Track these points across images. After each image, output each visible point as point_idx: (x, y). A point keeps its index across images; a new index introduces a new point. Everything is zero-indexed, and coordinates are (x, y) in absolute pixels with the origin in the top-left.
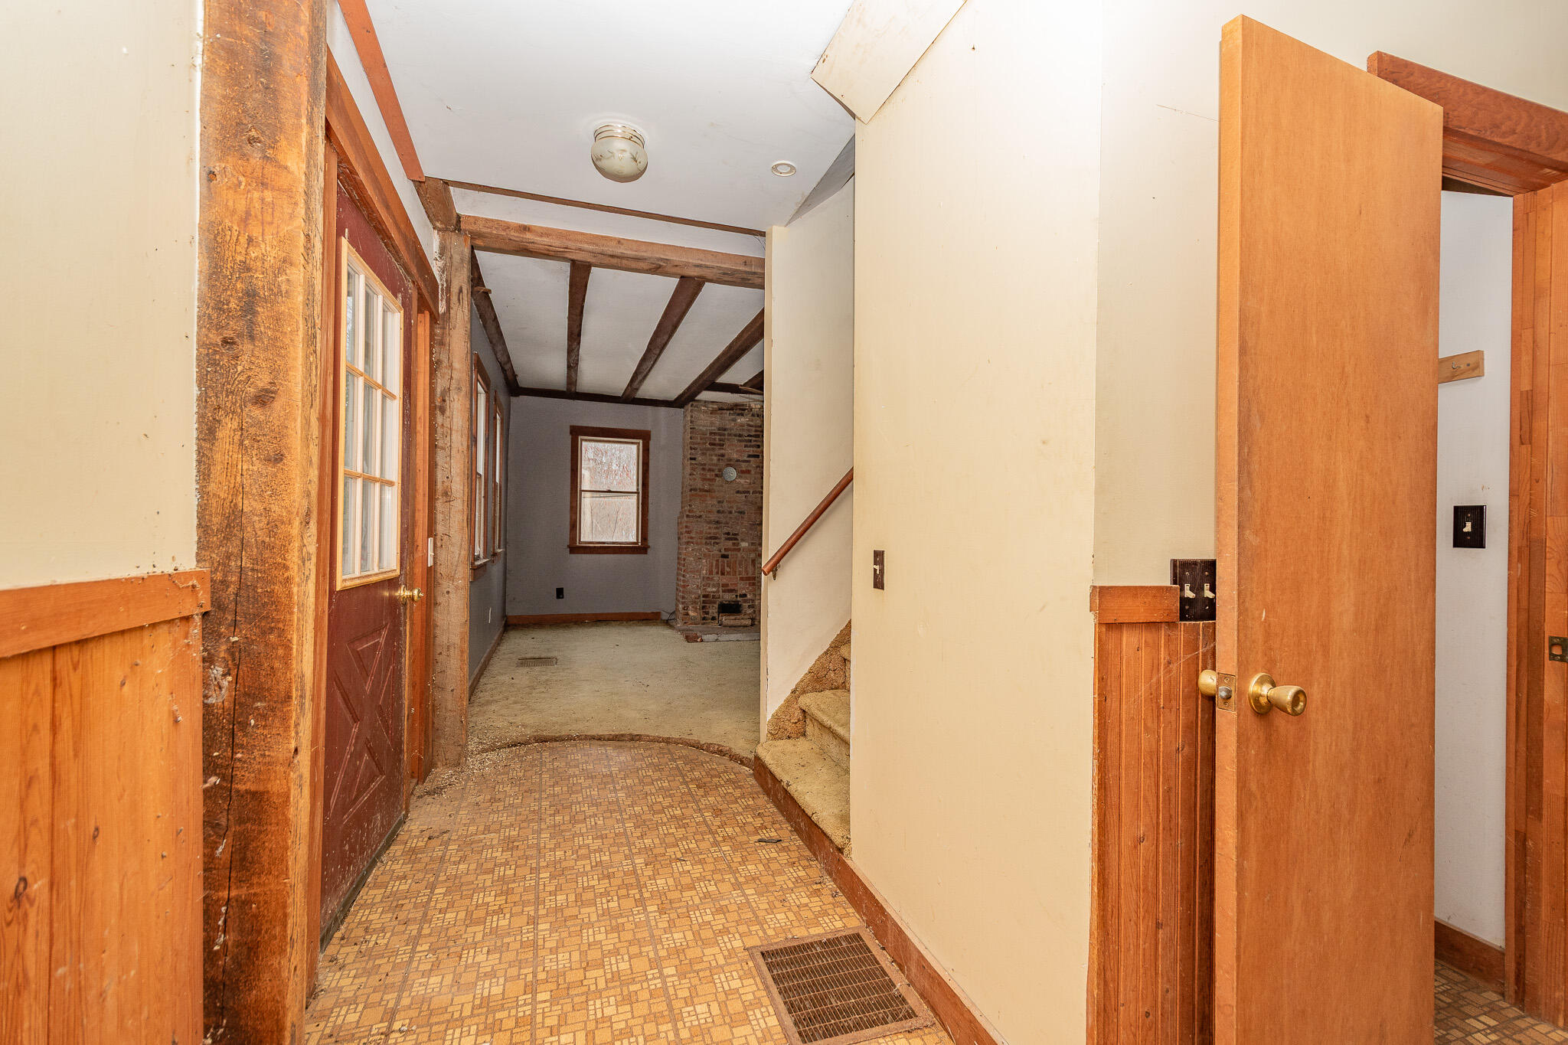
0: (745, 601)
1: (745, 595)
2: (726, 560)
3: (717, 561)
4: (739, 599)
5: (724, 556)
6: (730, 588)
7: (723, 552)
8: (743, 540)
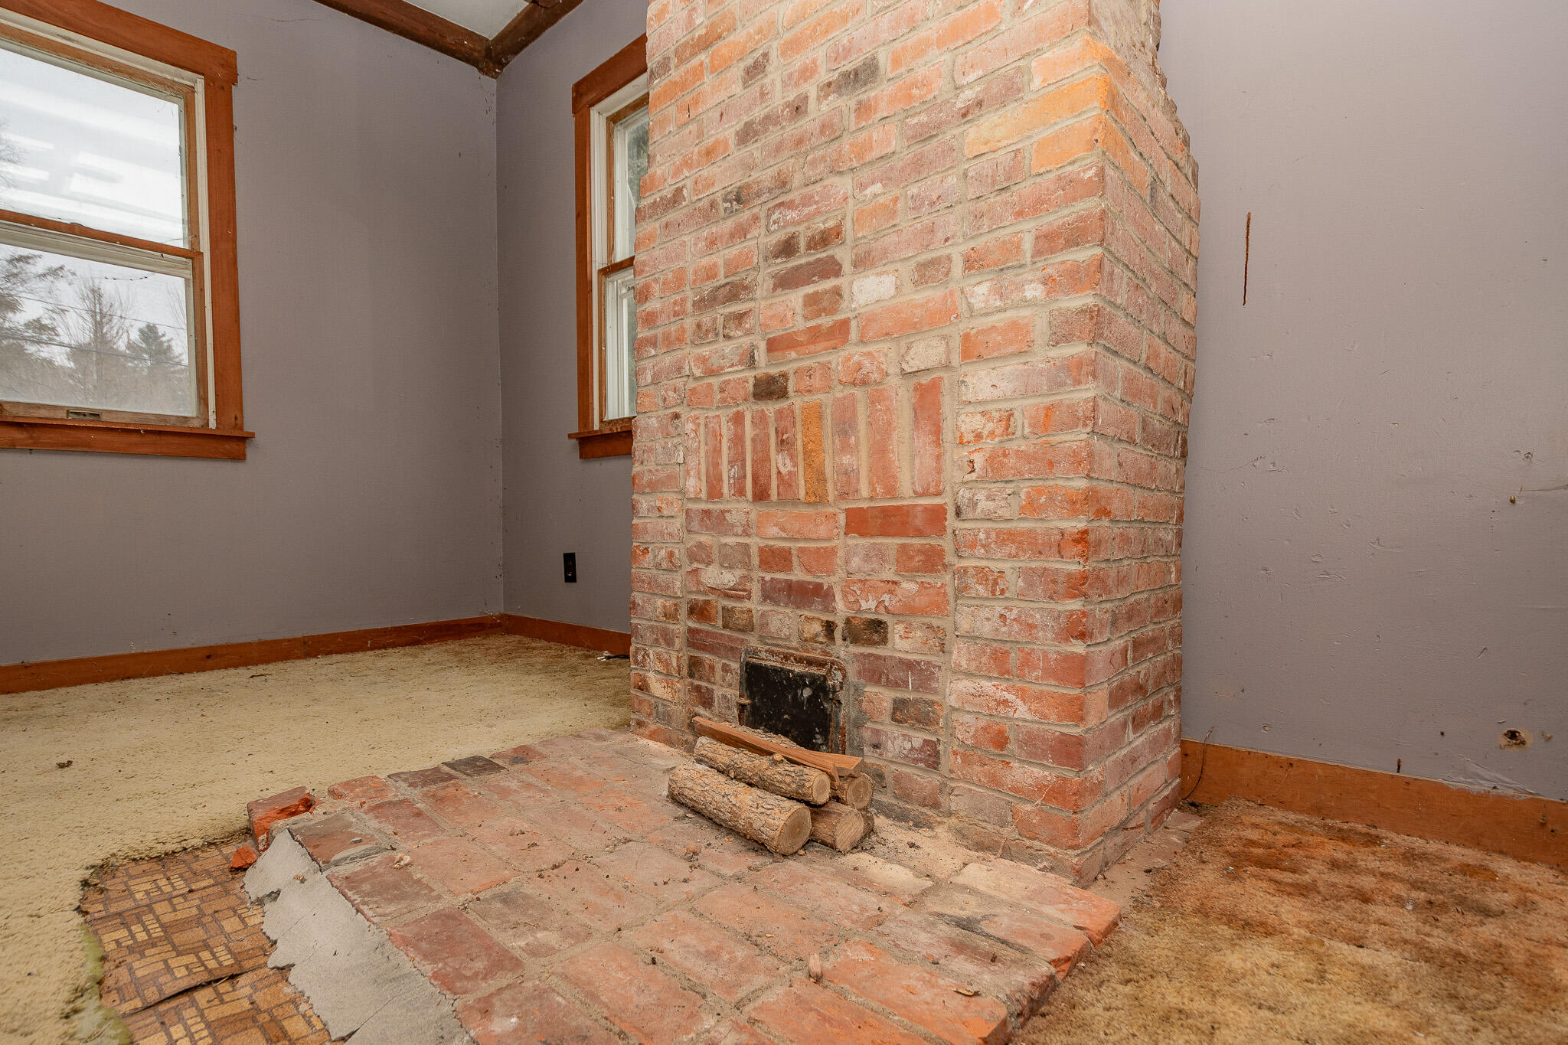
0: (876, 672)
1: (876, 630)
2: (771, 408)
3: (738, 419)
4: (843, 651)
5: (770, 389)
6: (798, 575)
7: (765, 367)
8: (862, 263)
